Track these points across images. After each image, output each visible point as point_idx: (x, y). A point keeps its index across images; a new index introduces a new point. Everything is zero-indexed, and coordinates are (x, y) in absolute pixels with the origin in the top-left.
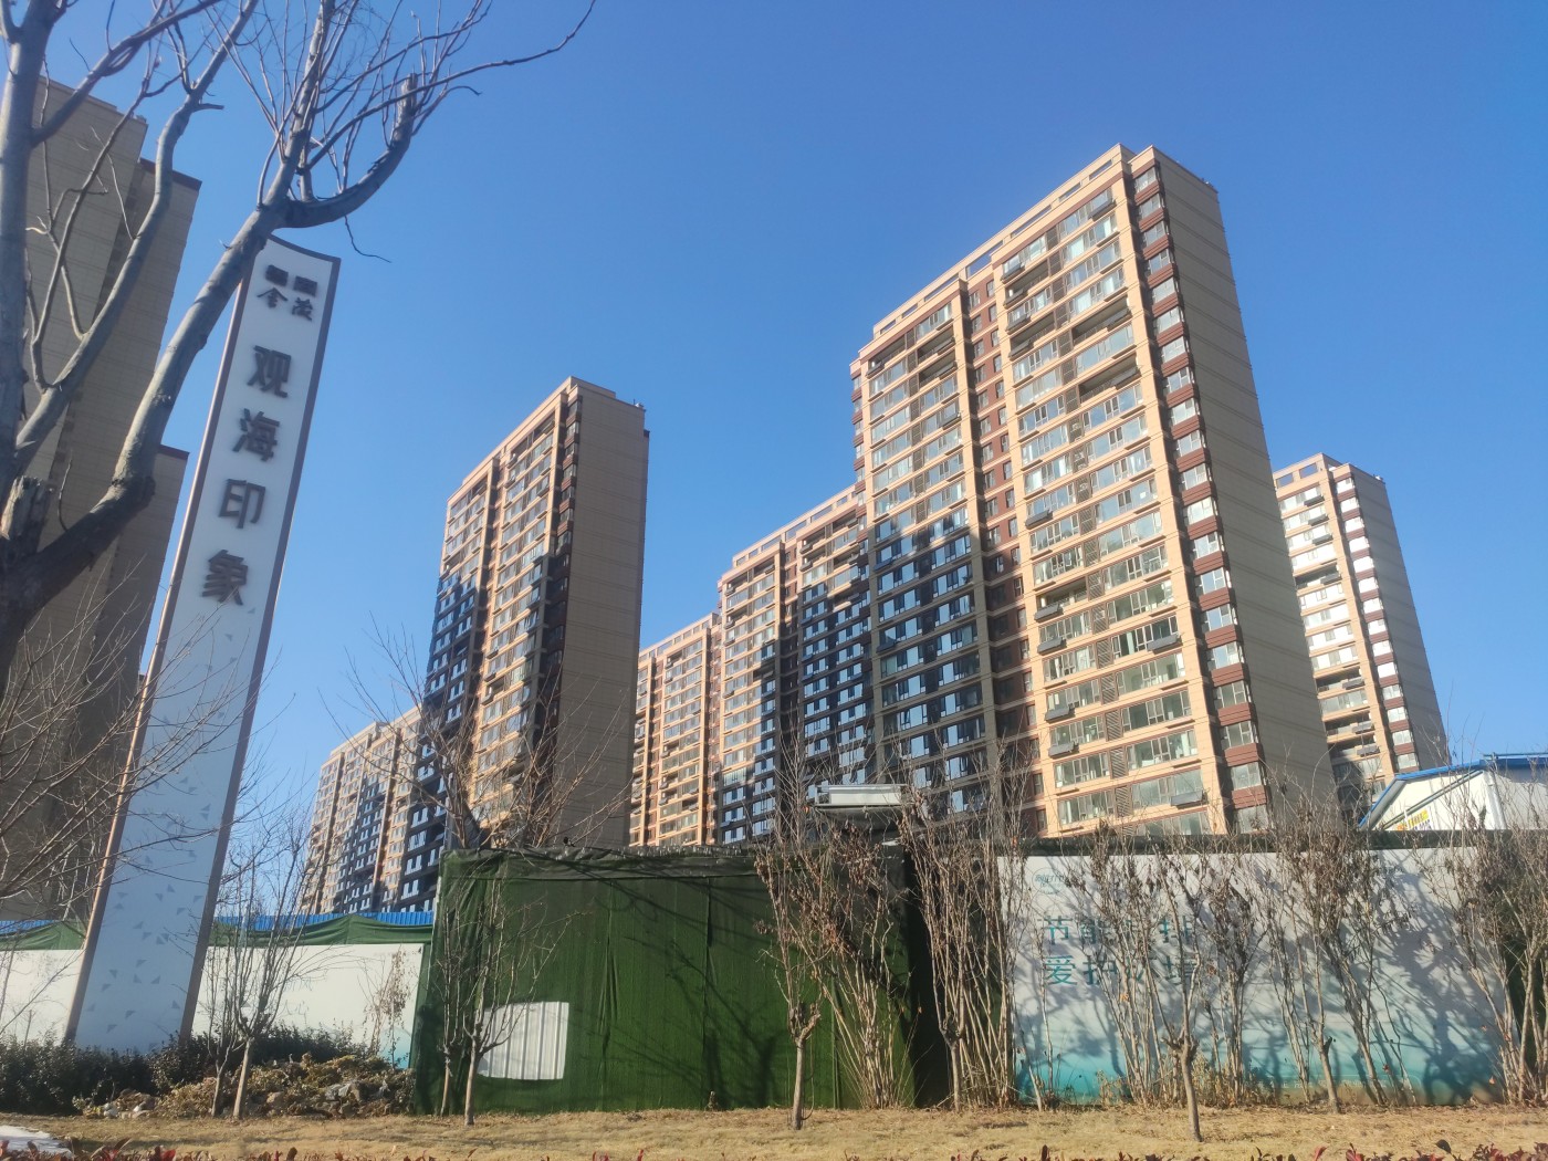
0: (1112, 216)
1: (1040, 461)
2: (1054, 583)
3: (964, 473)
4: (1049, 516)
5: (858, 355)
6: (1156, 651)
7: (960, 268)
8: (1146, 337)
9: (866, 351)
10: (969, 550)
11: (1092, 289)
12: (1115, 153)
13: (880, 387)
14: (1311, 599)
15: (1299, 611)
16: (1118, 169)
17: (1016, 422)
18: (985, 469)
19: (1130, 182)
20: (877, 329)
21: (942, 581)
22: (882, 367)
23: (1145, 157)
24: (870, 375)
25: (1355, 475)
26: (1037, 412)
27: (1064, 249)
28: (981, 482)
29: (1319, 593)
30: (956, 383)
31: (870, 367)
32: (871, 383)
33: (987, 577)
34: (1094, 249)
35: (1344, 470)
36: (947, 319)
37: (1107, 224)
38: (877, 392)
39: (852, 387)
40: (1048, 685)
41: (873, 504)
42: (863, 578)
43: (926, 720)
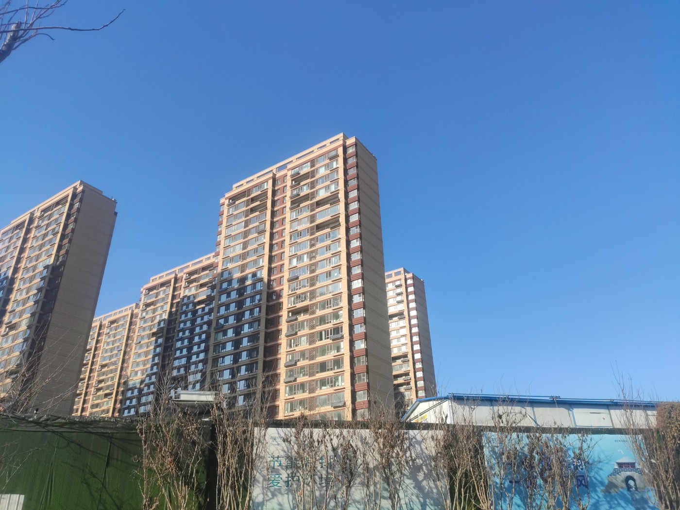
0: (337, 160)
1: (297, 254)
2: (295, 306)
3: (264, 254)
4: (297, 278)
5: (224, 196)
6: (333, 340)
7: (274, 168)
8: (344, 211)
9: (228, 195)
10: (262, 288)
11: (326, 187)
12: (340, 136)
13: (232, 211)
14: (393, 324)
15: (389, 329)
16: (341, 142)
17: (289, 236)
18: (273, 254)
19: (345, 148)
20: (234, 186)
21: (248, 300)
22: (234, 203)
23: (351, 141)
24: (228, 205)
25: (414, 278)
26: (298, 234)
27: (317, 169)
28: (271, 259)
29: (397, 322)
30: (266, 216)
31: (229, 202)
32: (228, 209)
33: (268, 301)
34: (328, 172)
35: (410, 275)
36: (265, 188)
37: (335, 163)
38: (231, 213)
39: (220, 209)
40: (287, 351)
41: (222, 262)
42: (213, 295)
43: (232, 362)
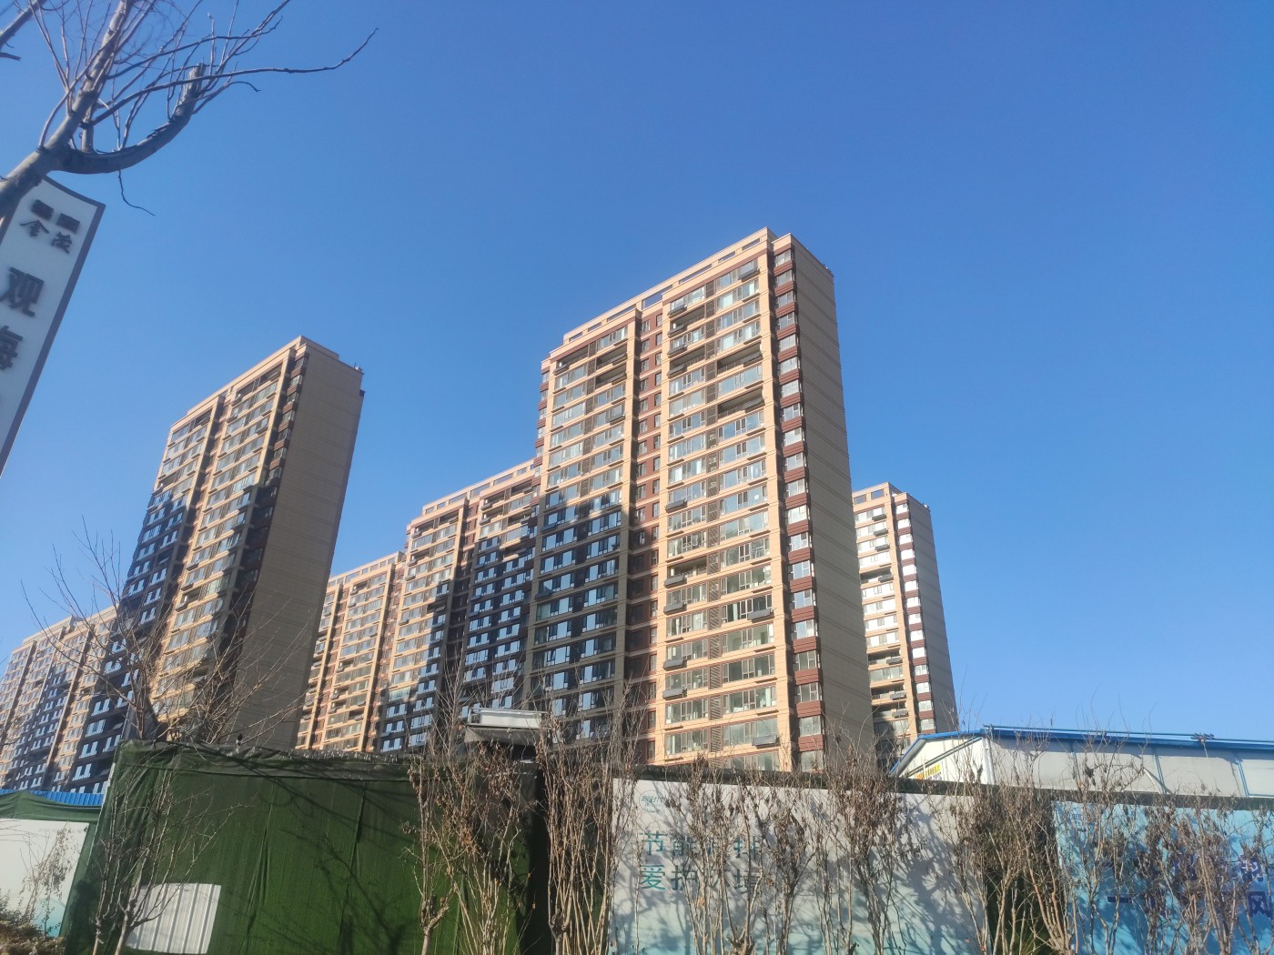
0: (756, 281)
1: (682, 460)
2: (682, 558)
3: (622, 461)
4: (684, 505)
5: (549, 355)
6: (754, 621)
7: (637, 300)
8: (771, 376)
9: (556, 353)
10: (619, 524)
11: (736, 333)
12: (762, 234)
13: (564, 384)
14: (870, 592)
15: (861, 600)
16: (764, 246)
17: (667, 427)
18: (639, 460)
19: (772, 258)
20: (567, 337)
21: (595, 546)
22: (567, 368)
23: (783, 242)
24: (557, 373)
25: (910, 502)
26: (684, 421)
27: (718, 299)
28: (635, 470)
29: (876, 588)
30: (624, 389)
31: (557, 366)
32: (557, 379)
33: (631, 547)
34: (740, 303)
35: (903, 497)
36: (623, 338)
37: (752, 286)
38: (561, 387)
39: (542, 379)
40: (668, 639)
41: (547, 476)
42: (531, 536)
43: (568, 659)
